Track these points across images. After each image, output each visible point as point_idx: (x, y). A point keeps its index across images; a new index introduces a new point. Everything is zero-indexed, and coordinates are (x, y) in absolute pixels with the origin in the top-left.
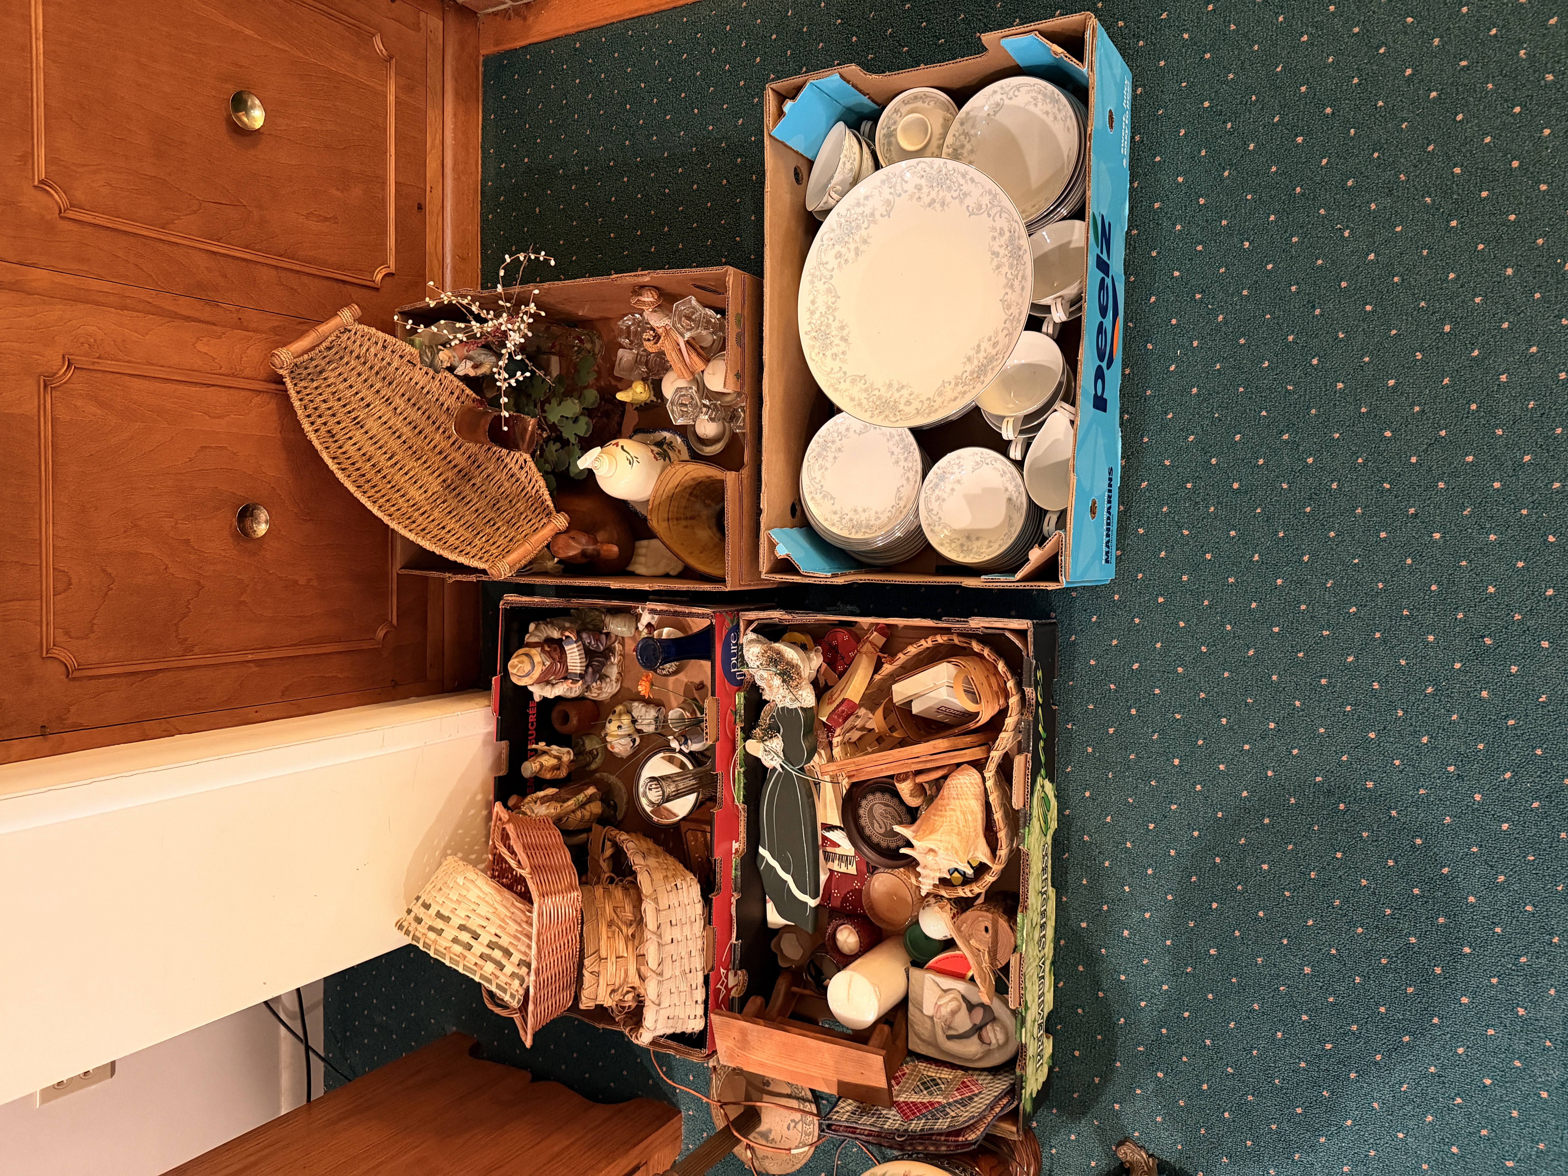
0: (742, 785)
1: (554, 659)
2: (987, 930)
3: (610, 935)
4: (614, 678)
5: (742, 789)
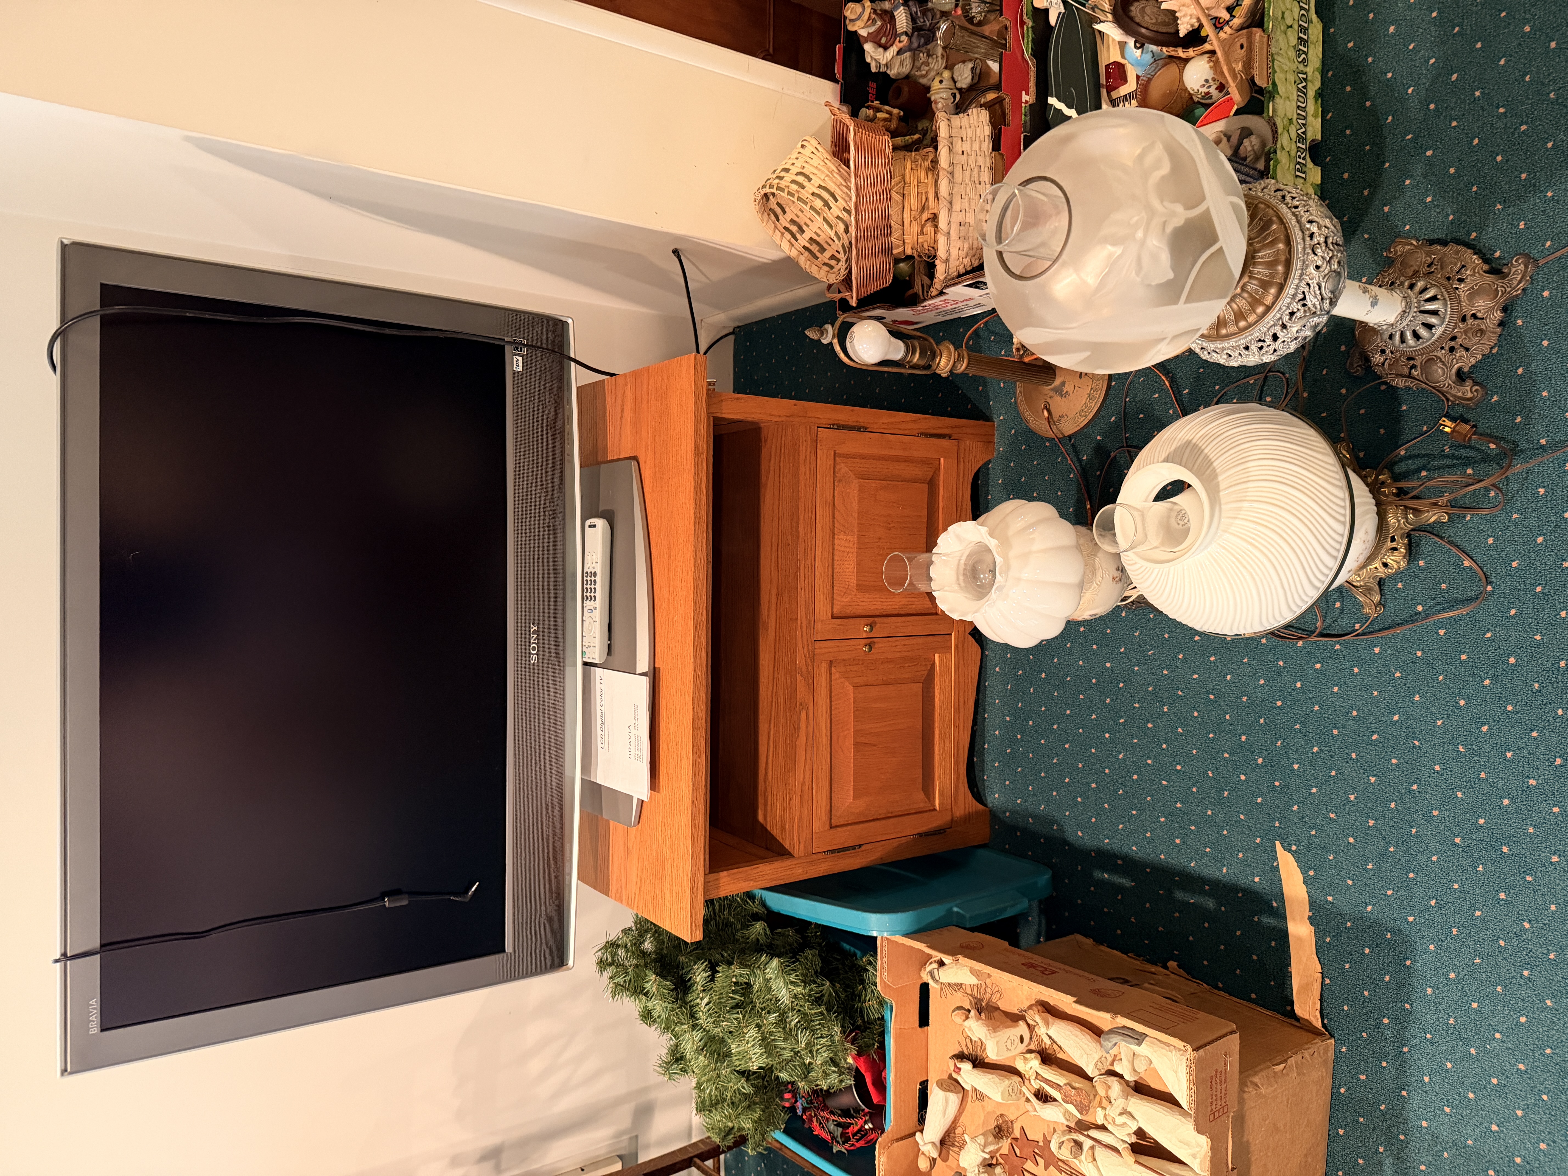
0: (1030, 39)
1: (885, 21)
2: (1242, 47)
3: (914, 167)
4: (939, 54)
5: (1030, 43)
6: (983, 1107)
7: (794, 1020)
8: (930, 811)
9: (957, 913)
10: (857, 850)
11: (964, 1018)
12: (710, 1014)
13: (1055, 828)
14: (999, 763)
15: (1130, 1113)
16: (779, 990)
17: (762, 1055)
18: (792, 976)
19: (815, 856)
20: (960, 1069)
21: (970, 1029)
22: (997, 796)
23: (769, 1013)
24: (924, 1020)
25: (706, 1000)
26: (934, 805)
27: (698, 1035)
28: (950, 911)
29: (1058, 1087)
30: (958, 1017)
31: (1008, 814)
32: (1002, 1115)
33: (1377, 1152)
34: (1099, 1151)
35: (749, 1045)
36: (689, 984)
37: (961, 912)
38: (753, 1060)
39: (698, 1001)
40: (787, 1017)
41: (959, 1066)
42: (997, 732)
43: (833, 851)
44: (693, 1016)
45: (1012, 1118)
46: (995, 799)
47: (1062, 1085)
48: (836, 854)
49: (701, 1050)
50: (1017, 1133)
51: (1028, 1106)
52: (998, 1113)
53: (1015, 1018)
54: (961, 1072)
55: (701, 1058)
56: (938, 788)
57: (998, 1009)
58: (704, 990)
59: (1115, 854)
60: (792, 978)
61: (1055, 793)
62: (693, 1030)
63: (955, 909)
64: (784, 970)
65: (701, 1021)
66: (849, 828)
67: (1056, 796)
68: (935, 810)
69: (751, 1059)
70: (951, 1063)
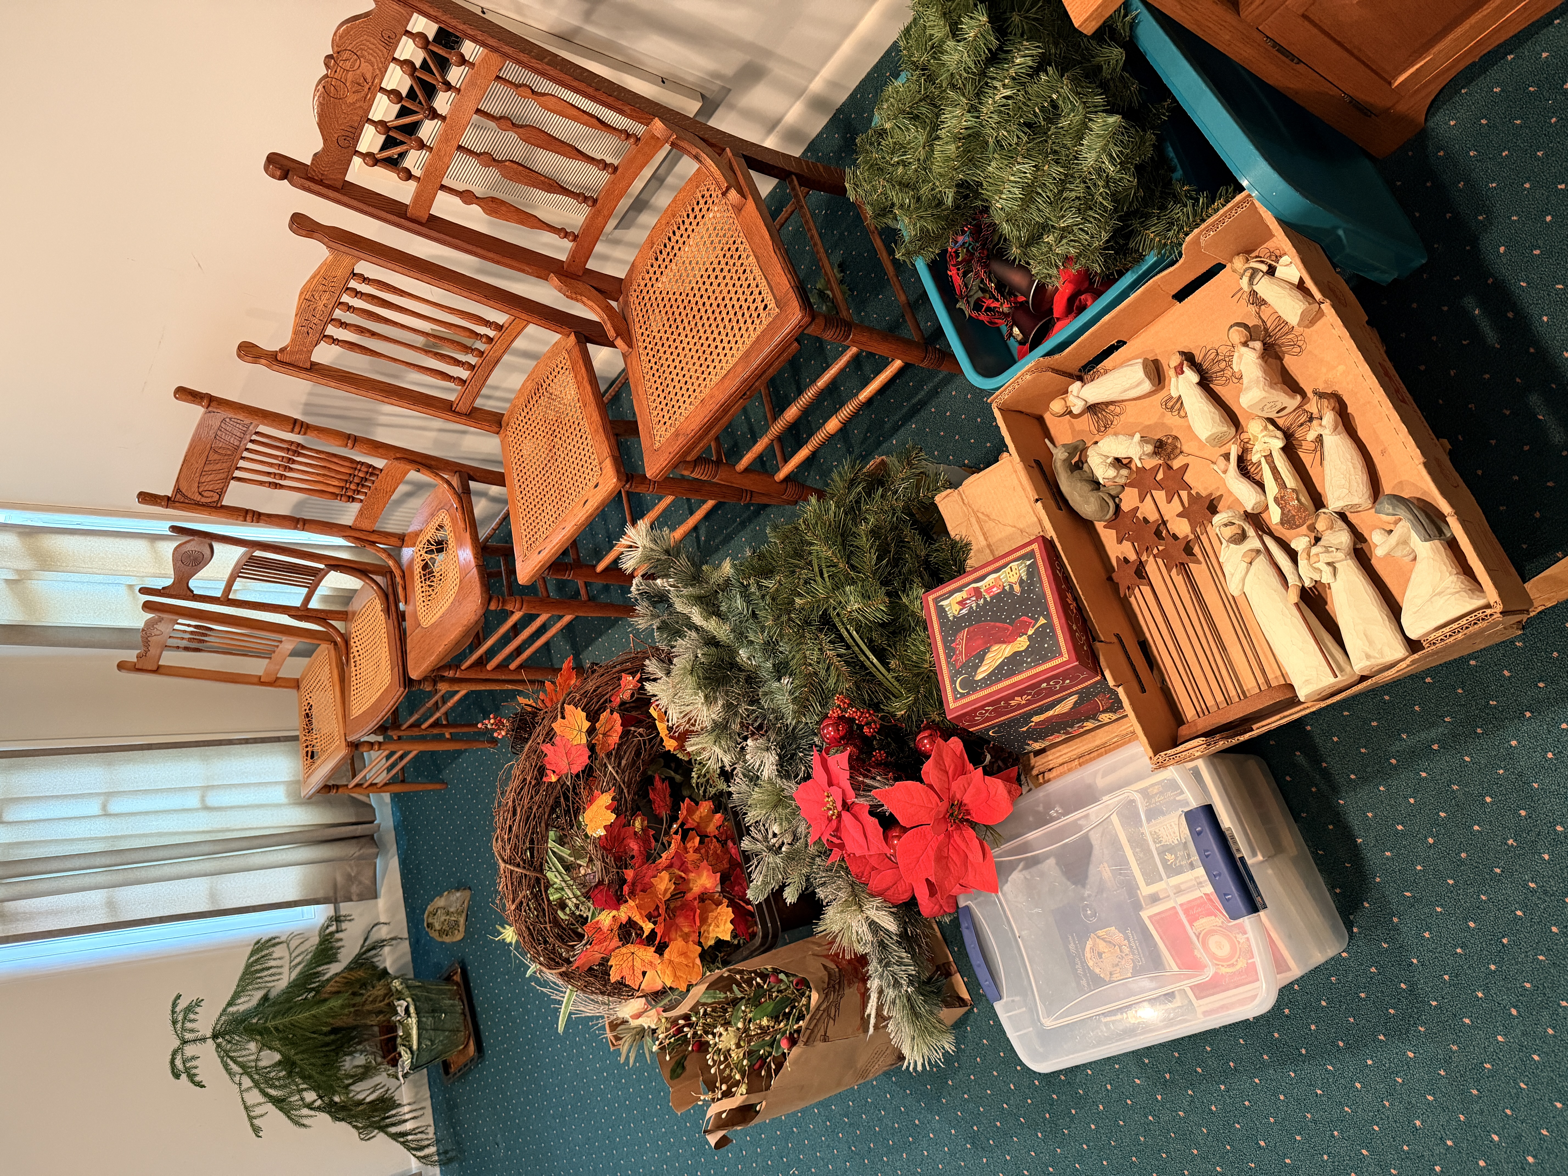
6: (1163, 415)
7: (1076, 190)
8: (1385, 80)
9: (1339, 237)
10: (1293, 64)
11: (1243, 340)
12: (1001, 112)
13: (1480, 218)
14: (1502, 91)
15: (1335, 568)
16: (1090, 149)
17: (1016, 199)
18: (1116, 148)
19: (1255, 34)
20: (1183, 372)
21: (1241, 357)
22: (1452, 123)
23: (1057, 162)
24: (1181, 296)
25: (1008, 93)
26: (1395, 78)
27: (968, 121)
28: (1336, 228)
29: (1282, 484)
30: (1237, 336)
31: (1441, 153)
32: (1176, 438)
33: (1442, 717)
34: (1261, 562)
35: (1012, 178)
36: (1004, 56)
37: (1345, 241)
38: (1004, 196)
39: (998, 84)
40: (1071, 183)
41: (1185, 369)
42: (1544, 55)
43: (1275, 44)
44: (979, 94)
45: (1185, 448)
46: (1446, 124)
47: (1288, 486)
48: (1274, 51)
49: (957, 138)
50: (1176, 464)
51: (1222, 462)
52: (1174, 433)
53: (1292, 386)
54: (1181, 377)
55: (953, 147)
56: (1422, 63)
57: (1281, 360)
58: (1014, 79)
59: (1515, 303)
60: (1115, 150)
61: (1527, 185)
62: (969, 112)
63: (1341, 232)
64: (1115, 136)
65: (985, 110)
66: (1315, 31)
67: (1525, 189)
68: (1390, 84)
69: (1002, 193)
70: (1176, 360)
